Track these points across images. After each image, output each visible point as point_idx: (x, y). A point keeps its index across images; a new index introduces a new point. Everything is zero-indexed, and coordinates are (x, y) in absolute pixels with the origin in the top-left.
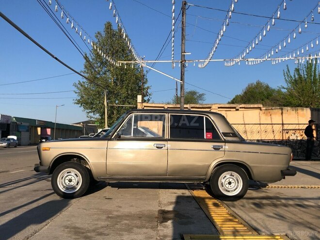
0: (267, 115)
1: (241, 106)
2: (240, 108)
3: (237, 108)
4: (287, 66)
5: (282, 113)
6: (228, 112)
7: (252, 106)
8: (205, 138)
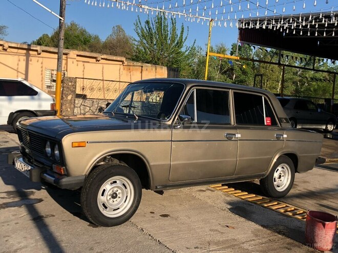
0: (127, 70)
1: (103, 57)
3: (99, 59)
5: (142, 70)
6: (85, 64)
7: (115, 58)
8: (265, 124)
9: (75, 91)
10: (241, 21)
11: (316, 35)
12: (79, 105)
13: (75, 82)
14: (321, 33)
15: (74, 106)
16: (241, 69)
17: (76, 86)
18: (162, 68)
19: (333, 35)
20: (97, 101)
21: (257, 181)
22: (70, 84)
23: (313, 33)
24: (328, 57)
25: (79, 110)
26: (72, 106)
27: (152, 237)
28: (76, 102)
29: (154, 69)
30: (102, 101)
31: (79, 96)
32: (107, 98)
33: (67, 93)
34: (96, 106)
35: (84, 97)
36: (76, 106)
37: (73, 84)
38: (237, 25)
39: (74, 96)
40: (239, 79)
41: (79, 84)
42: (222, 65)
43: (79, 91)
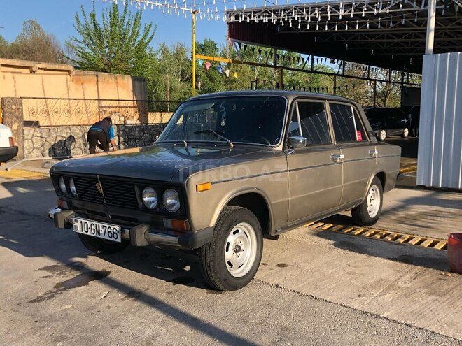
0: (77, 82)
1: (40, 66)
2: (39, 68)
3: (34, 69)
4: (82, 7)
5: (97, 82)
6: (16, 75)
7: (57, 67)
8: (358, 140)
9: (22, 117)
10: (229, 14)
11: (317, 29)
12: (30, 137)
13: (21, 105)
14: (322, 26)
15: (23, 138)
16: (207, 75)
17: (22, 110)
18: (123, 78)
19: (336, 29)
20: (55, 129)
21: (348, 214)
22: (14, 107)
23: (313, 27)
24: (326, 56)
25: (31, 143)
26: (21, 139)
27: (298, 293)
28: (26, 132)
29: (113, 79)
30: (61, 128)
31: (28, 124)
32: (68, 124)
33: (10, 120)
34: (55, 135)
35: (36, 124)
36: (26, 137)
37: (18, 107)
38: (225, 18)
39: (21, 124)
40: (206, 88)
41: (27, 106)
42: (183, 70)
43: (26, 118)
